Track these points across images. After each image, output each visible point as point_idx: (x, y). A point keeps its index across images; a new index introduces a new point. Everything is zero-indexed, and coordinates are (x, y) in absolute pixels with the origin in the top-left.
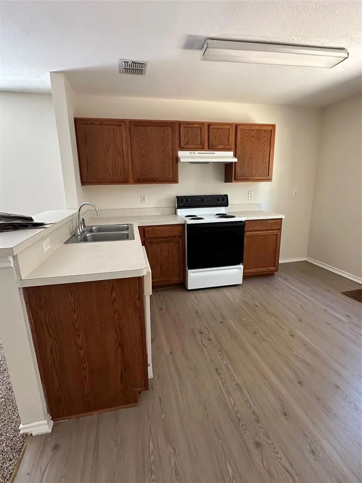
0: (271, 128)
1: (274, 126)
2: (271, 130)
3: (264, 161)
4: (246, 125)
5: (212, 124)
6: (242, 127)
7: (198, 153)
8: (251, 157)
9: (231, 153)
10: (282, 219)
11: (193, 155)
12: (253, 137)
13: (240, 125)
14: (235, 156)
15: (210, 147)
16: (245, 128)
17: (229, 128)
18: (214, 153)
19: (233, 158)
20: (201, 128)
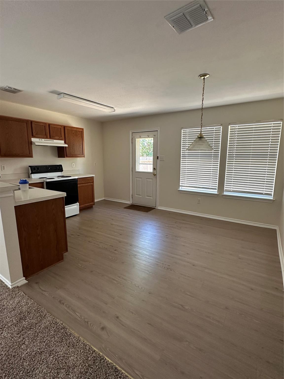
0: (81, 130)
1: (83, 129)
2: (82, 131)
3: (80, 146)
4: (70, 127)
5: (51, 124)
6: (68, 128)
7: (44, 140)
8: (74, 144)
9: (63, 142)
10: (93, 177)
11: (41, 141)
12: (73, 133)
13: (66, 127)
14: (65, 143)
15: (51, 137)
16: (69, 129)
17: (61, 127)
18: (54, 141)
19: (64, 144)
20: (45, 126)
